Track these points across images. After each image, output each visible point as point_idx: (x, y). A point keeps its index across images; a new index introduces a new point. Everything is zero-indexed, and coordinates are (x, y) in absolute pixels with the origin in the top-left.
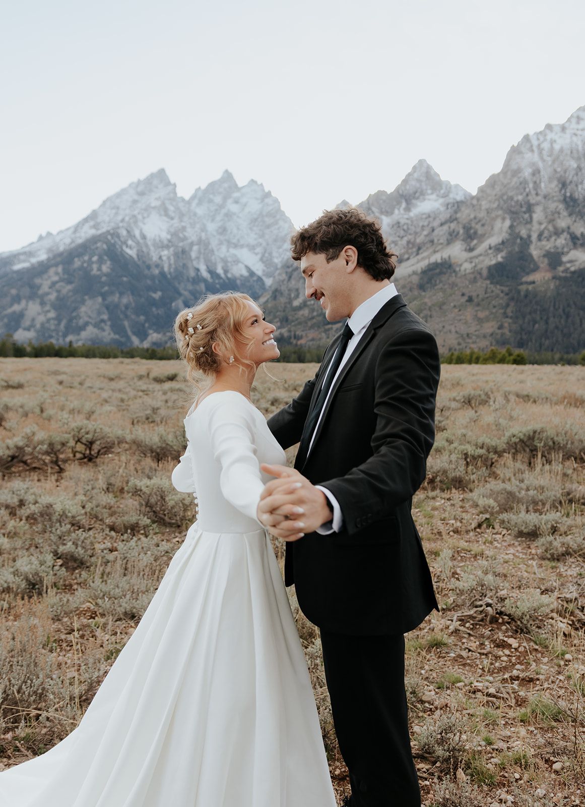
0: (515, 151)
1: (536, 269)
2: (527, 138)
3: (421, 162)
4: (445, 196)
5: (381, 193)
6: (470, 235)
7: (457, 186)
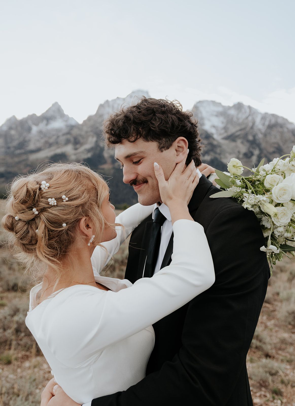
0: (101, 106)
1: (105, 162)
2: (107, 101)
3: (56, 103)
4: (66, 121)
5: (34, 115)
6: (76, 142)
7: (72, 118)
